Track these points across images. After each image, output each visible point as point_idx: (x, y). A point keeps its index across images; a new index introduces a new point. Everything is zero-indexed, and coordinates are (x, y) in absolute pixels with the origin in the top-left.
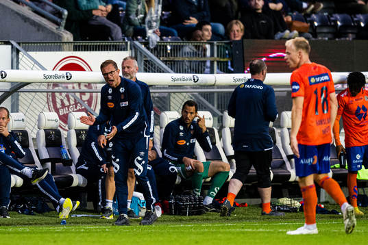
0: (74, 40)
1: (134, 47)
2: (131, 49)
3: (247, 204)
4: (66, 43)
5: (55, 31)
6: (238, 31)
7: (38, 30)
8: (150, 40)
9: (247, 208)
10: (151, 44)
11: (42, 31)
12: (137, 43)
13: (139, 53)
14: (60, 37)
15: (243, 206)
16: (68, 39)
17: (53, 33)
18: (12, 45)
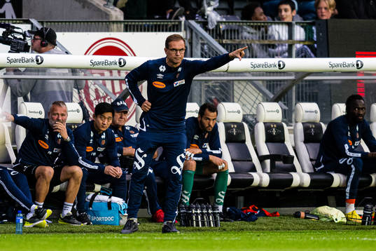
0: (125, 18)
1: (189, 27)
2: (185, 29)
3: (278, 214)
4: (113, 22)
5: (102, 7)
6: (326, 8)
7: (84, 7)
8: (209, 19)
9: (277, 218)
10: (210, 23)
11: (88, 7)
12: (193, 23)
13: (194, 34)
14: (107, 15)
15: (273, 216)
16: (116, 18)
17: (99, 10)
18: (32, 24)
